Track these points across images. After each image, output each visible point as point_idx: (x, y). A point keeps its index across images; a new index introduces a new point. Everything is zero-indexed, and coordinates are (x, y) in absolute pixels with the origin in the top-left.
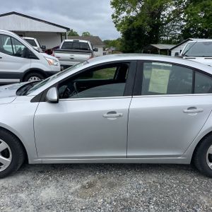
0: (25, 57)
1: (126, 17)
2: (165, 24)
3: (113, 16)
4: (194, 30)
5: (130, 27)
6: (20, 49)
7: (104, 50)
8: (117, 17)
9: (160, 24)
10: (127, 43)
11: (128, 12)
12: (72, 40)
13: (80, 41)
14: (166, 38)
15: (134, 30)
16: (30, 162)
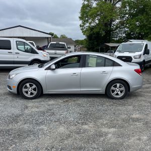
0: (31, 53)
1: (89, 26)
2: (115, 30)
3: (81, 26)
4: (134, 34)
5: (91, 33)
6: (27, 48)
7: (75, 47)
8: (83, 26)
9: (111, 30)
10: (89, 43)
11: (90, 23)
12: (55, 43)
13: (60, 43)
14: (115, 39)
15: (94, 34)
16: (44, 93)
